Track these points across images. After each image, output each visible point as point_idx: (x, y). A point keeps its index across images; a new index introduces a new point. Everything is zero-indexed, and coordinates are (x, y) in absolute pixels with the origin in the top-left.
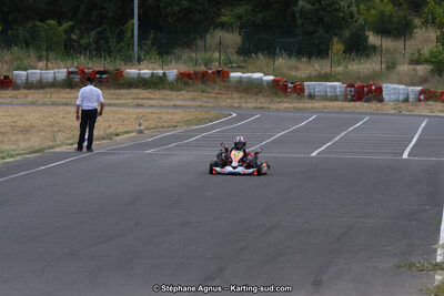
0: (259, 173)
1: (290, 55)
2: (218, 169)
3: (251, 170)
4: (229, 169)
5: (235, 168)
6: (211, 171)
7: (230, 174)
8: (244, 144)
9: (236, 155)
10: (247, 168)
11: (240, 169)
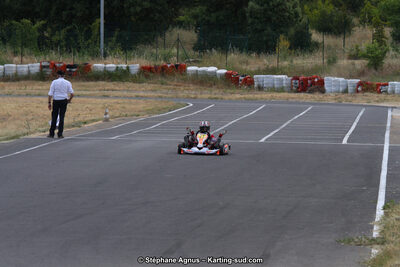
0: (222, 153)
1: (241, 51)
2: (185, 150)
3: (214, 151)
4: (195, 149)
5: (200, 149)
6: (180, 152)
7: (196, 154)
8: (208, 128)
9: (202, 138)
10: (211, 148)
11: (205, 150)
